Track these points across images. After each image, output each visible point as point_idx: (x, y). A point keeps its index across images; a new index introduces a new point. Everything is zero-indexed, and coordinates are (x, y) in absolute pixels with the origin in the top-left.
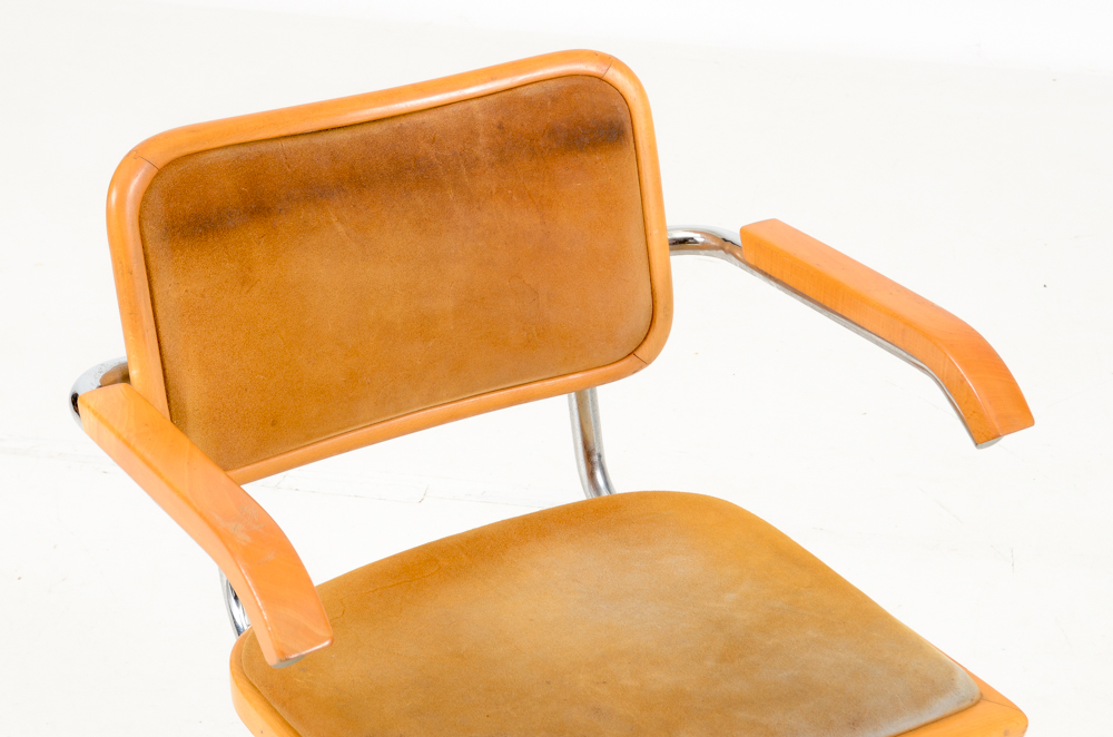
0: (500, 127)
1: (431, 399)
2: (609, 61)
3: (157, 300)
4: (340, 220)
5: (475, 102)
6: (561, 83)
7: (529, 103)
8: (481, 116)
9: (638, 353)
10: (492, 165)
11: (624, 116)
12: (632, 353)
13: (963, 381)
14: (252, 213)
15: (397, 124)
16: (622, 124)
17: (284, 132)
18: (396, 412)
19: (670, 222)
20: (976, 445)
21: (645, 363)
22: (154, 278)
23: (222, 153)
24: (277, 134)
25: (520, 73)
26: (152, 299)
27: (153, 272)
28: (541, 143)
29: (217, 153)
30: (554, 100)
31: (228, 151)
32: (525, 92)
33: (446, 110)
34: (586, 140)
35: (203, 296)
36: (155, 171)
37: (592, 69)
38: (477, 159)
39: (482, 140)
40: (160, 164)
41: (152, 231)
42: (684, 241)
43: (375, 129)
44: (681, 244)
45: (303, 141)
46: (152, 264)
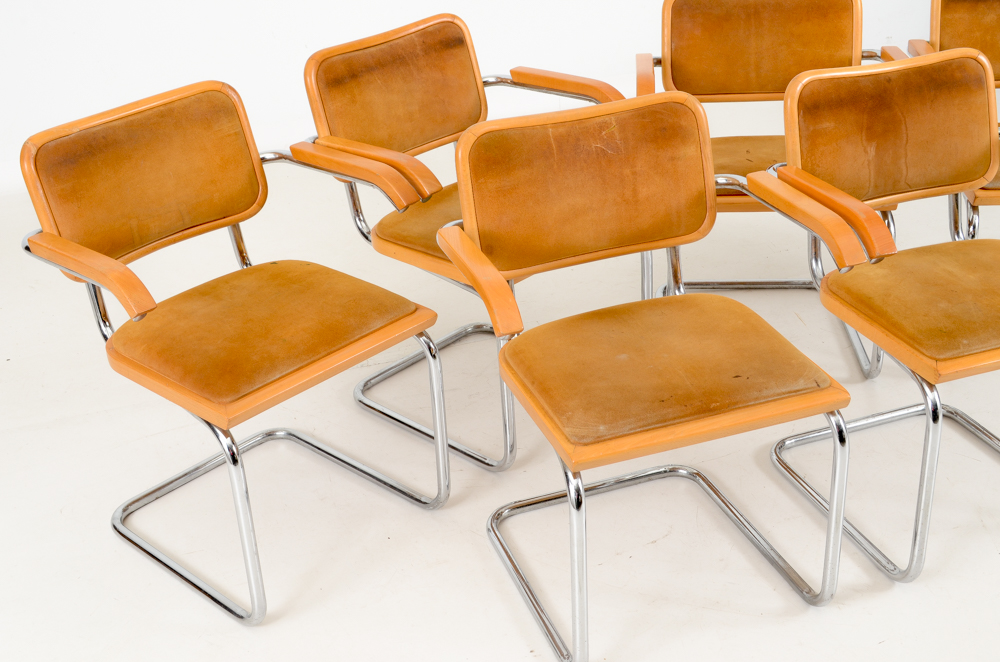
0: (423, 42)
2: (454, 16)
6: (440, 25)
7: (431, 33)
10: (423, 56)
11: (463, 35)
14: (352, 77)
16: (462, 39)
19: (482, 75)
25: (426, 23)
28: (438, 46)
29: (336, 58)
30: (439, 31)
32: (429, 29)
34: (452, 45)
35: (341, 107)
36: (319, 64)
37: (449, 20)
38: (418, 54)
39: (418, 47)
40: (320, 62)
41: (322, 86)
43: (383, 46)
44: (486, 83)
45: (361, 52)
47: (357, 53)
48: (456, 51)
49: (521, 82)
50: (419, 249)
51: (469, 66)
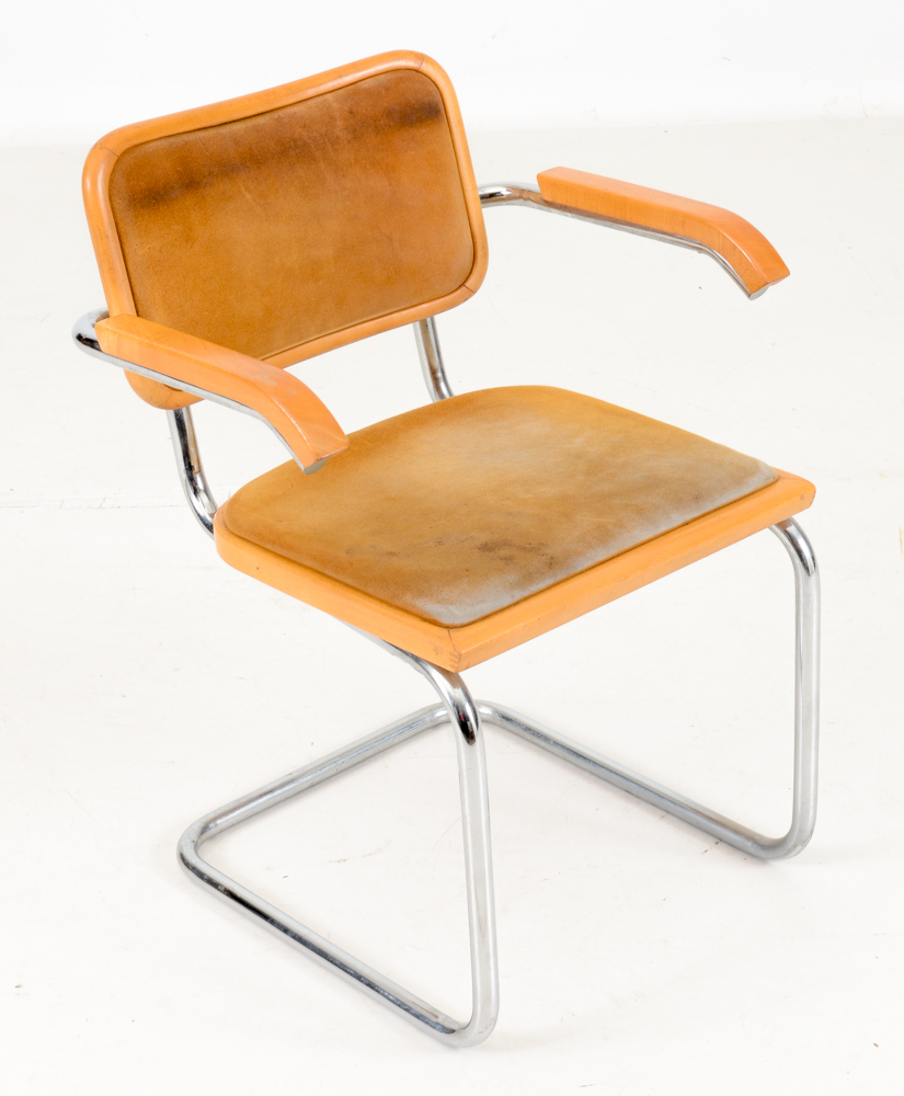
0: (351, 112)
1: (324, 330)
2: (421, 57)
3: (128, 257)
4: (248, 190)
5: (329, 96)
6: (389, 76)
7: (368, 92)
8: (335, 105)
9: (467, 284)
10: (349, 142)
11: (438, 98)
12: (463, 284)
13: (735, 248)
14: (187, 187)
15: (276, 115)
16: (437, 105)
17: (198, 126)
18: (300, 340)
19: (479, 181)
20: (749, 296)
21: (472, 292)
22: (124, 240)
23: (159, 143)
24: (193, 128)
25: (359, 71)
26: (124, 256)
27: (123, 236)
28: (382, 122)
29: (155, 144)
30: (387, 89)
31: (162, 142)
32: (365, 85)
33: (309, 102)
34: (414, 118)
35: (161, 251)
36: (116, 158)
37: (411, 64)
38: (338, 138)
39: (340, 123)
40: (119, 153)
41: (120, 204)
42: (492, 195)
43: (261, 120)
44: (490, 198)
45: (211, 132)
46: (122, 230)
47: (202, 134)
48: (421, 132)
49: (559, 201)
50: (307, 563)
51: (447, 163)
